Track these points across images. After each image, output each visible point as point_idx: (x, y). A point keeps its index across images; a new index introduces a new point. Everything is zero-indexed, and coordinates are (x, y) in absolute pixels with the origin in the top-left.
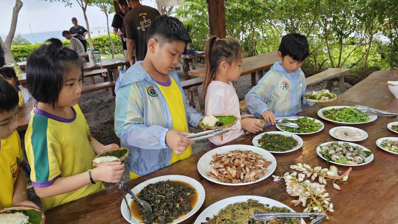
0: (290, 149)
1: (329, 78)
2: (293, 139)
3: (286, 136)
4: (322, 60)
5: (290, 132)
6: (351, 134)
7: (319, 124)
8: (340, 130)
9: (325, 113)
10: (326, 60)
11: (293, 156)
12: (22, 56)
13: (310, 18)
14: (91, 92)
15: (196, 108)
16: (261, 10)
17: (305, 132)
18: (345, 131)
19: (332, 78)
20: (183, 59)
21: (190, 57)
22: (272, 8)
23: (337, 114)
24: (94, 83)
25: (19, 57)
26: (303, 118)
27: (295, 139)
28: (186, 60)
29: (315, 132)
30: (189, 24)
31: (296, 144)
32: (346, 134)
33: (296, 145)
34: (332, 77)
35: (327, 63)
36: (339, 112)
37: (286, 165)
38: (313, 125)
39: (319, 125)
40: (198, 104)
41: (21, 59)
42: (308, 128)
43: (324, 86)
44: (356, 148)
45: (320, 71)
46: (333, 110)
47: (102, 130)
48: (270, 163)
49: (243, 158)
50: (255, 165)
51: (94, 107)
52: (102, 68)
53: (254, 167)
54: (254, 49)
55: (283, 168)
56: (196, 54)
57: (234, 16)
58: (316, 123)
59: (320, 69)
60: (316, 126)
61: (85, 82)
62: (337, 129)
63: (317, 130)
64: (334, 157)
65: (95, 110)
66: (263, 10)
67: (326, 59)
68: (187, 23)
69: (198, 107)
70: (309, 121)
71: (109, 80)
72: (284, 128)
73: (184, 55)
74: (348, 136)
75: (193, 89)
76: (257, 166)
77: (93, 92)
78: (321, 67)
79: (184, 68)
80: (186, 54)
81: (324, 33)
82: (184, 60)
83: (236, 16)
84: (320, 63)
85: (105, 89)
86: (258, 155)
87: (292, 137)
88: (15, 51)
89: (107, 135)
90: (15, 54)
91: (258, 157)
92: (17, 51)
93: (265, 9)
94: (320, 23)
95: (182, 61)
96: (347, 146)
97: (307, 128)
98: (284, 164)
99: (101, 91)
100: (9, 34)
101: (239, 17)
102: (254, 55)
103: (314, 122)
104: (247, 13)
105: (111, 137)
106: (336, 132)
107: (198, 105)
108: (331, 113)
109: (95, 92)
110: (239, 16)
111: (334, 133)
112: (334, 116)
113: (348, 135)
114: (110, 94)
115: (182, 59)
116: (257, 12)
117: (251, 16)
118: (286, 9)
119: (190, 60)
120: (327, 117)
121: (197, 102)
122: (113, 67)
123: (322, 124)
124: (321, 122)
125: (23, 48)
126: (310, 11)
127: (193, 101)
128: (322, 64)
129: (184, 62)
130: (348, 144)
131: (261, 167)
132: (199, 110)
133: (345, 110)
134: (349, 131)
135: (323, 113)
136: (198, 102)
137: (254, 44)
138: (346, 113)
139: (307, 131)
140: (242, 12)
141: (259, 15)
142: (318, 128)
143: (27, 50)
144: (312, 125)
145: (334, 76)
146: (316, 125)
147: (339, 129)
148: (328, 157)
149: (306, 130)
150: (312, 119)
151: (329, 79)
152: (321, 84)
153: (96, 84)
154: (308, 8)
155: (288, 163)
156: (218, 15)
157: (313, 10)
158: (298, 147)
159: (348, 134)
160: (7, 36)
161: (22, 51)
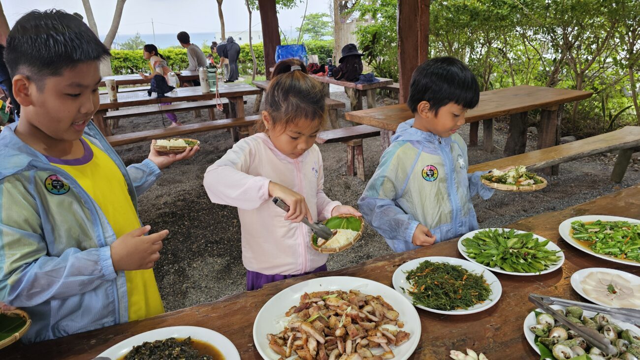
0: (468, 305)
1: (623, 145)
2: (482, 282)
3: (470, 271)
4: (620, 107)
5: (482, 263)
6: (624, 290)
7: (554, 253)
8: (600, 276)
9: (575, 230)
10: (628, 108)
11: (468, 324)
12: (124, 67)
13: (602, 26)
14: (206, 133)
15: (358, 176)
16: (507, 9)
17: (516, 270)
18: (612, 281)
19: (628, 146)
20: (353, 89)
21: (363, 86)
22: (527, 6)
23: (601, 236)
24: (214, 119)
25: (121, 67)
26: (523, 236)
27: (487, 282)
28: (357, 91)
29: (538, 273)
30: (377, 30)
31: (484, 298)
32: (612, 290)
33: (485, 300)
34: (630, 144)
35: (630, 114)
36: (609, 231)
37: (445, 345)
38: (540, 255)
39: (553, 258)
40: (361, 169)
41: (124, 71)
42: (525, 260)
43: (614, 159)
44: (624, 335)
45: (611, 129)
46: (599, 223)
47: (198, 198)
48: (406, 336)
49: (347, 315)
50: (368, 338)
51: (201, 157)
52: (218, 97)
53: (364, 342)
54: (486, 79)
55: (435, 352)
56: (376, 82)
57: (456, 19)
58: (546, 252)
59: (611, 125)
60: (547, 257)
61: (203, 116)
62: (592, 273)
63: (544, 268)
64: (559, 349)
65: (201, 161)
66: (509, 9)
67: (627, 106)
68: (374, 28)
69: (361, 175)
70: (533, 245)
71: (231, 116)
72: (472, 253)
73: (354, 84)
74: (614, 295)
75: (355, 143)
76: (372, 340)
77: (208, 133)
78: (613, 121)
79: (353, 106)
80: (358, 82)
81: (628, 56)
82: (354, 91)
83: (460, 20)
84: (614, 113)
85: (226, 130)
86: (390, 308)
87: (482, 277)
88: (116, 59)
89: (204, 206)
90: (116, 63)
91: (390, 315)
92: (119, 58)
93: (516, 7)
94: (622, 38)
95: (351, 92)
96: (604, 323)
97: (522, 261)
98: (441, 341)
99: (220, 131)
100: (109, 33)
101: (465, 21)
102: (486, 90)
103: (546, 247)
104: (478, 13)
105: (208, 211)
106: (588, 280)
107: (361, 171)
108: (590, 230)
109: (212, 133)
110: (465, 18)
111: (584, 282)
112: (594, 238)
113: (615, 292)
114: (231, 138)
115: (351, 90)
116: (498, 13)
117: (487, 19)
118: (556, 9)
119: (363, 93)
120: (578, 239)
121: (359, 166)
122: (235, 96)
123: (562, 254)
124: (558, 249)
125: (127, 54)
126: (603, 14)
127: (354, 163)
128: (617, 116)
129: (354, 95)
130: (606, 319)
131: (382, 345)
132: (362, 181)
133: (623, 228)
134: (621, 282)
135: (574, 228)
136: (361, 166)
137: (488, 70)
138: (623, 238)
139: (519, 268)
140: (471, 11)
141: (503, 18)
142: (549, 263)
143: (132, 58)
144: (538, 256)
145: (634, 143)
146: (546, 255)
147: (597, 273)
148: (547, 346)
149: (519, 264)
150: (542, 239)
151: (622, 147)
152: (609, 154)
153: (216, 120)
154: (598, 7)
155: (451, 341)
156: (416, 16)
157: (610, 11)
158: (486, 305)
159: (616, 290)
160: (107, 35)
161: (126, 60)
